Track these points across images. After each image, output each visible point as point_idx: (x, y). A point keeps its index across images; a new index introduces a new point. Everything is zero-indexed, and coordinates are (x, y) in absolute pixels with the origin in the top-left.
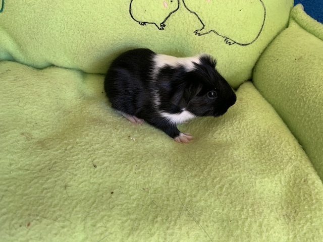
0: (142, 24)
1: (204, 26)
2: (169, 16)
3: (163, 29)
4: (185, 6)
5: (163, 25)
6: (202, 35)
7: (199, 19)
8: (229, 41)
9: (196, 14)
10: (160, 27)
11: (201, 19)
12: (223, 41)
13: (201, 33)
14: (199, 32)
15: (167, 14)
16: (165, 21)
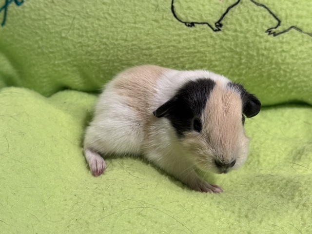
1: (279, 22)
2: (227, 12)
3: (219, 30)
5: (219, 25)
6: (278, 34)
7: (271, 13)
9: (265, 7)
10: (215, 28)
13: (277, 33)
14: (274, 30)
15: (224, 10)
16: (222, 19)
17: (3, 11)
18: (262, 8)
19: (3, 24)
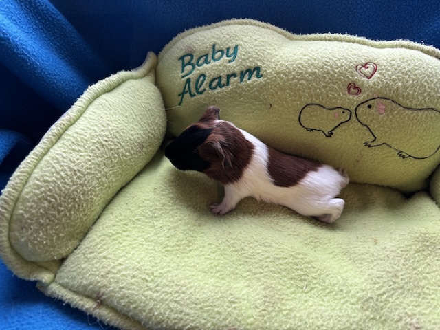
0: (309, 131)
2: (339, 125)
3: (330, 136)
4: (357, 119)
7: (371, 131)
8: (403, 154)
9: (368, 127)
10: (327, 135)
11: (373, 132)
12: (396, 155)
13: (371, 145)
15: (337, 124)
16: (334, 129)
17: (181, 96)
18: (365, 128)
19: (180, 104)
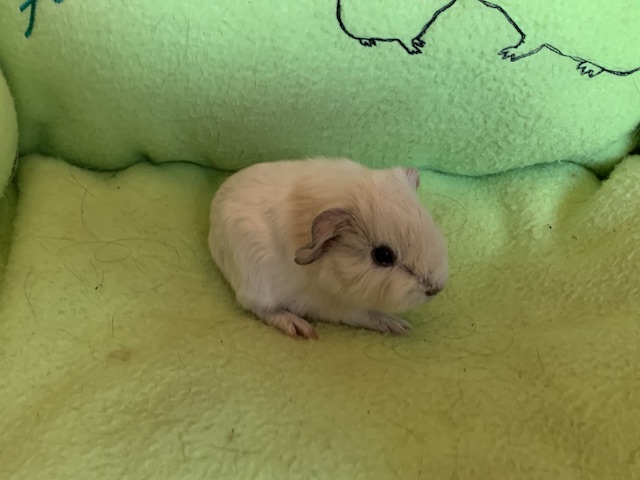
0: (366, 44)
9: (502, 10)
11: (516, 20)
12: (574, 69)
13: (517, 55)
